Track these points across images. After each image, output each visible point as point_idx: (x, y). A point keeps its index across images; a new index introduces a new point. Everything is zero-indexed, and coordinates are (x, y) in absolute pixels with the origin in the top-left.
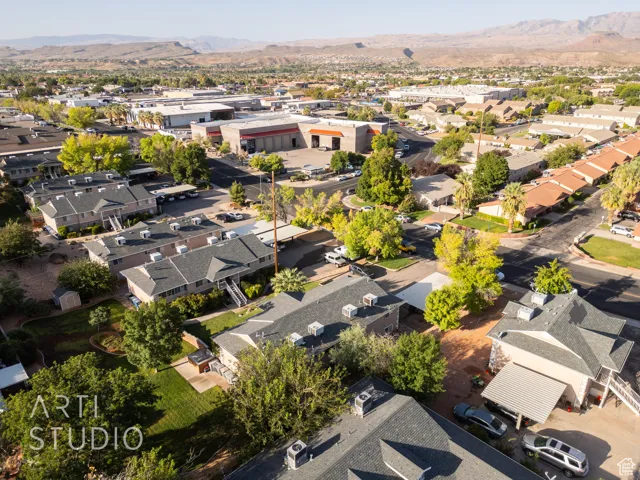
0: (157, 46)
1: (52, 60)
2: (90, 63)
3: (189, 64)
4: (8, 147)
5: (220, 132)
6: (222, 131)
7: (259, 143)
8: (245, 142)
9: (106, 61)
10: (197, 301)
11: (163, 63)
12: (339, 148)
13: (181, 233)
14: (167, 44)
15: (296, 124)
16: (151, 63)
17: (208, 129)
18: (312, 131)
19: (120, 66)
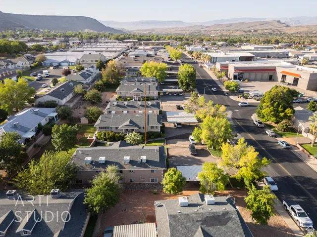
0: (267, 23)
1: (215, 30)
2: (230, 32)
3: (280, 32)
4: (137, 64)
5: (228, 67)
6: (229, 67)
7: (246, 75)
8: (237, 74)
9: (238, 31)
10: (109, 135)
11: (266, 31)
12: (296, 85)
13: (141, 107)
14: (273, 22)
15: (275, 67)
16: (259, 32)
17: (221, 65)
18: (283, 72)
19: (243, 33)
